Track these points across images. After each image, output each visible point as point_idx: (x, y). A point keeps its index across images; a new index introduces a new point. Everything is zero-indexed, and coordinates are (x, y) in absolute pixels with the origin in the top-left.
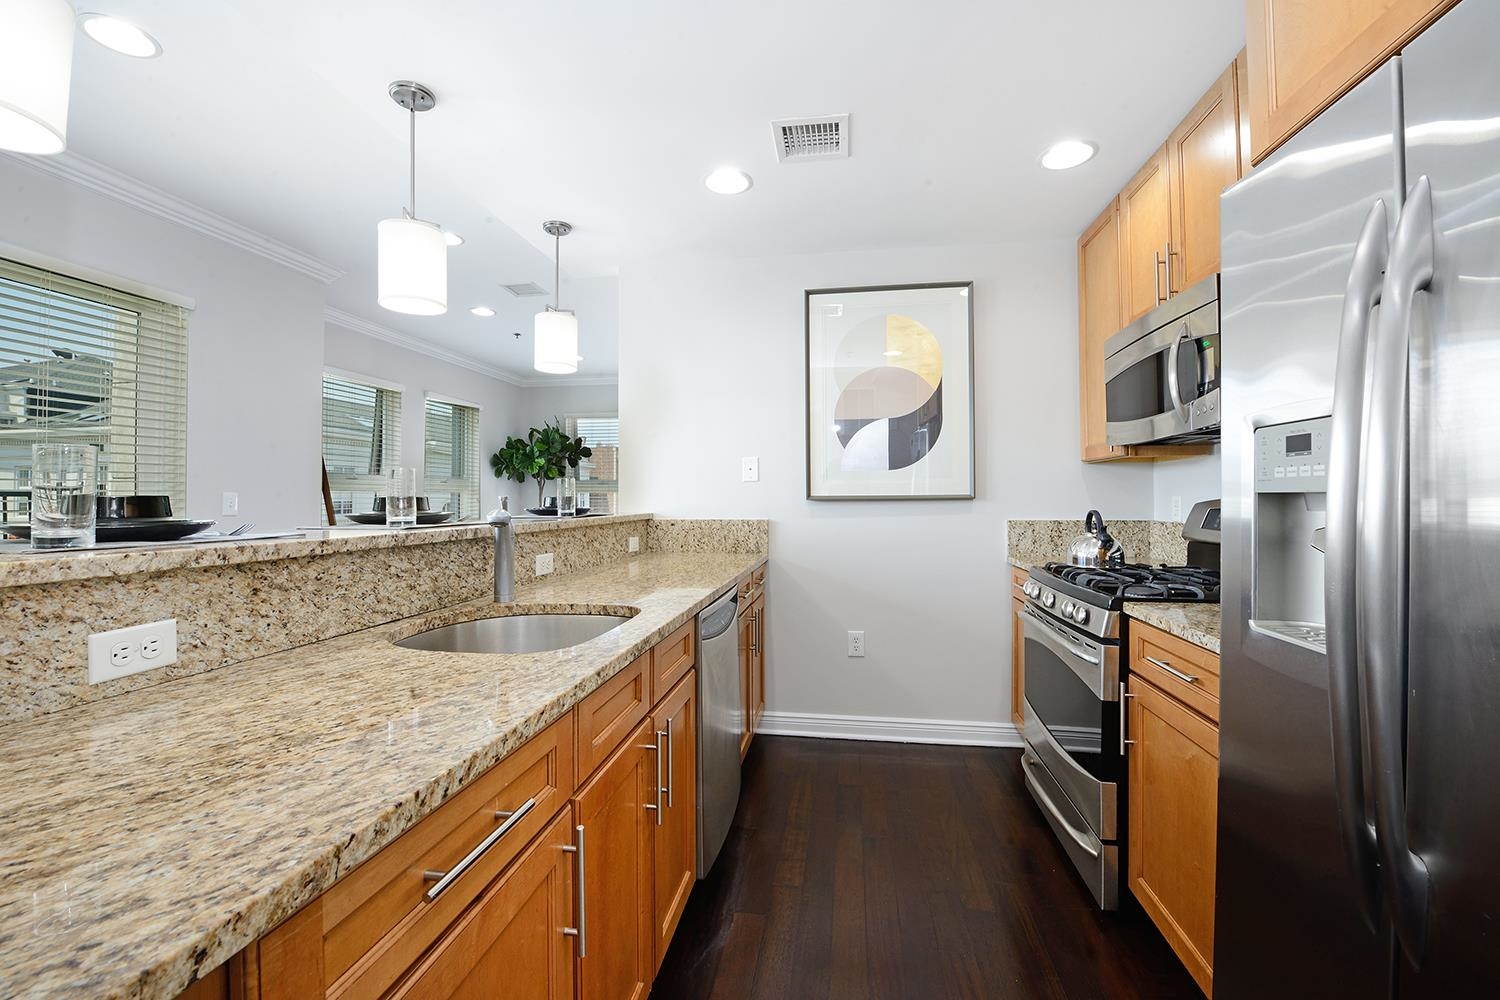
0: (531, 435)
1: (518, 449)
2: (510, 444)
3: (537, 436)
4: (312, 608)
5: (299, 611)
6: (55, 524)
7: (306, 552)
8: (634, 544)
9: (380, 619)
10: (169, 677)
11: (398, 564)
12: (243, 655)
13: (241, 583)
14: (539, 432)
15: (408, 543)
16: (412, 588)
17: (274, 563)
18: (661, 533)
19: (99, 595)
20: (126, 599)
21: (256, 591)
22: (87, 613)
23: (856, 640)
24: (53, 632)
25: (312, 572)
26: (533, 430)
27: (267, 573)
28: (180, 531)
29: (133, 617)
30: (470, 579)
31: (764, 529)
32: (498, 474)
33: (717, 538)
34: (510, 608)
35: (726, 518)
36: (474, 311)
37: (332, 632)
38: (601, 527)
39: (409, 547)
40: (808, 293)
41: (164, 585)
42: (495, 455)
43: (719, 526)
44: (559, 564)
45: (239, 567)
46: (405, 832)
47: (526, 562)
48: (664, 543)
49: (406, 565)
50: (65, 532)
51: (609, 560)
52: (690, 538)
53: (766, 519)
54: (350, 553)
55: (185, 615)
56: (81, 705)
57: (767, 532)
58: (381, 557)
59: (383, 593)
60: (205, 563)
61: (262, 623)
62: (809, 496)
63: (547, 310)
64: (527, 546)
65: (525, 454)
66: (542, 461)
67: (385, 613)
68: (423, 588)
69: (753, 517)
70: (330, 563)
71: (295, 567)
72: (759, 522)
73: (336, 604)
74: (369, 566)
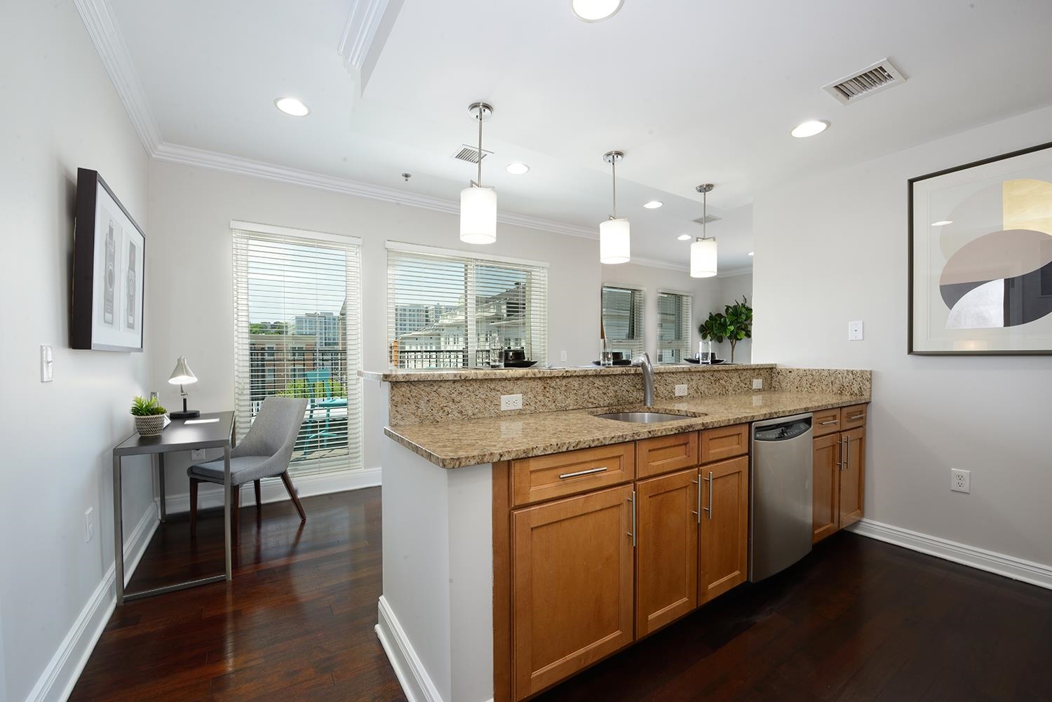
0: (727, 310)
1: (716, 320)
2: (711, 317)
3: (731, 310)
4: (564, 397)
5: (560, 397)
6: (495, 361)
7: (561, 375)
8: (757, 383)
9: (590, 405)
10: (520, 413)
11: (598, 382)
12: (541, 410)
13: (540, 384)
14: (731, 308)
15: (601, 374)
16: (605, 394)
17: (551, 378)
18: (781, 378)
19: (503, 384)
20: (509, 385)
21: (545, 388)
22: (501, 389)
23: (960, 477)
24: (493, 394)
25: (564, 382)
26: (728, 307)
27: (548, 382)
28: (529, 364)
29: (512, 392)
30: (635, 393)
31: (867, 377)
32: (704, 337)
33: (825, 383)
34: (649, 409)
35: (833, 366)
36: (680, 238)
37: (571, 408)
38: (727, 371)
39: (603, 376)
40: (911, 182)
41: (519, 382)
42: (702, 325)
43: (826, 374)
44: (692, 391)
45: (540, 378)
46: (552, 454)
47: (669, 388)
48: (784, 385)
49: (602, 383)
50: (497, 364)
51: (734, 393)
52: (804, 383)
53: (868, 369)
54: (578, 376)
55: (525, 393)
56: (500, 416)
57: (870, 380)
58: (591, 379)
59: (592, 394)
60: (529, 376)
61: (547, 399)
62: (911, 351)
63: (697, 241)
64: (669, 380)
65: (720, 324)
66: (732, 328)
67: (592, 403)
68: (611, 394)
69: (857, 368)
70: (570, 380)
71: (558, 380)
72: (862, 372)
73: (572, 396)
74: (586, 383)
